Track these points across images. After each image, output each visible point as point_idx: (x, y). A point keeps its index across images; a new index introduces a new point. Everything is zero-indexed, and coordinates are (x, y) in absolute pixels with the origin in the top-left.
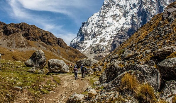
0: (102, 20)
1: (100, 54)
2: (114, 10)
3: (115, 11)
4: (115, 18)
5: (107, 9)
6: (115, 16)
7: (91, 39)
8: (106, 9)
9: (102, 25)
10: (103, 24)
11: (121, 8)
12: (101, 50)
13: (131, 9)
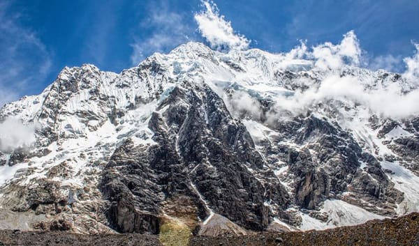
0: (51, 117)
1: (60, 217)
2: (86, 101)
3: (87, 103)
4: (87, 121)
5: (66, 92)
6: (86, 116)
7: (10, 165)
8: (64, 91)
9: (49, 130)
10: (52, 128)
11: (102, 99)
12: (63, 203)
13: (131, 107)
